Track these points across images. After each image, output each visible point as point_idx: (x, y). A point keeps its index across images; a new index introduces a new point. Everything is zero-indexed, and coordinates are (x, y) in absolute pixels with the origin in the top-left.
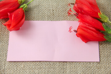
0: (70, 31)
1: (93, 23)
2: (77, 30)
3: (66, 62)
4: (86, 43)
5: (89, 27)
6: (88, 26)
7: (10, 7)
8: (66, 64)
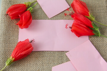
0: (66, 27)
1: (85, 21)
2: (72, 26)
3: (64, 51)
4: (79, 37)
5: (81, 25)
6: (80, 23)
7: (20, 10)
8: (63, 53)
